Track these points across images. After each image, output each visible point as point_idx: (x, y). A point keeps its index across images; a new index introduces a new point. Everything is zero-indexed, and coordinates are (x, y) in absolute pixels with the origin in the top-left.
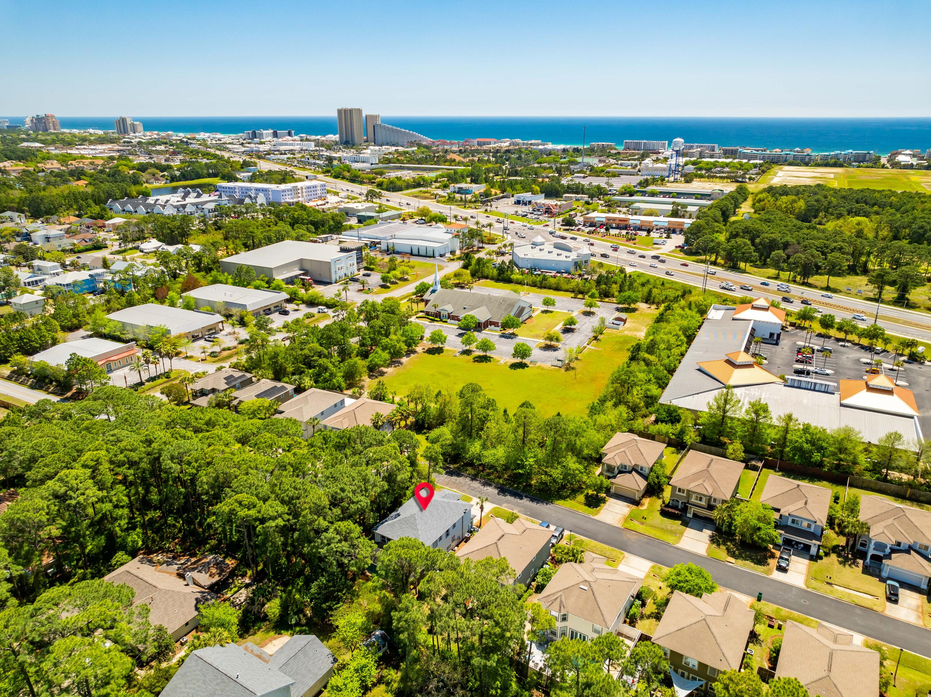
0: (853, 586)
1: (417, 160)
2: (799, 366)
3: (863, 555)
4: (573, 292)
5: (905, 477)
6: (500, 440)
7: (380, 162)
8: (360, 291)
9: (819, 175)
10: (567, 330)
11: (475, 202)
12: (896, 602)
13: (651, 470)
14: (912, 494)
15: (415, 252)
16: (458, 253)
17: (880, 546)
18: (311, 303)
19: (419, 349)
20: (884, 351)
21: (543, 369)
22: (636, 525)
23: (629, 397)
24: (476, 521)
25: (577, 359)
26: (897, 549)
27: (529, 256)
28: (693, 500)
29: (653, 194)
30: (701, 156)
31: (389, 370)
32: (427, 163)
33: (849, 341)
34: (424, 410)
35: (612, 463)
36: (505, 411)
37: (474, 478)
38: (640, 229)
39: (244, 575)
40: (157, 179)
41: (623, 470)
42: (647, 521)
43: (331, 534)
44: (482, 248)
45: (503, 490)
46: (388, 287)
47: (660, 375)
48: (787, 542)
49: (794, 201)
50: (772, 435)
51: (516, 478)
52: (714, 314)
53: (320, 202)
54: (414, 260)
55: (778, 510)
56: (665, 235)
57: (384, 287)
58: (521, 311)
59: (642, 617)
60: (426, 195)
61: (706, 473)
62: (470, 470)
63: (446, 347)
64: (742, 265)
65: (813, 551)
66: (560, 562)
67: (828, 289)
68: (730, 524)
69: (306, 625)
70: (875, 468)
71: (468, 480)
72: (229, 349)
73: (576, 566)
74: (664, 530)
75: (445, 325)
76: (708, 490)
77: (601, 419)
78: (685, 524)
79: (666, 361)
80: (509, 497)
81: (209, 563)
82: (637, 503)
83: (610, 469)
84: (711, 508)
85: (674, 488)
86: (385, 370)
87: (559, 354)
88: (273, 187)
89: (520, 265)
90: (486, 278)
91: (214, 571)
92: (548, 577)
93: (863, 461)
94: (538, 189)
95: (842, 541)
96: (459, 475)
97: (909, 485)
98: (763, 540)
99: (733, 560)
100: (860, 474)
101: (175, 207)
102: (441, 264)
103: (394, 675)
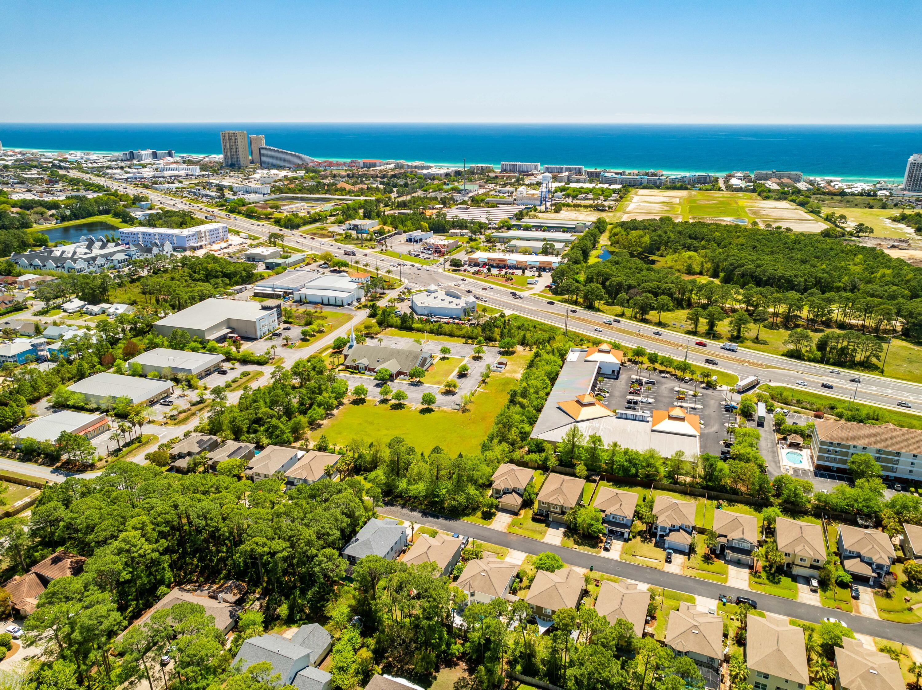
0: (647, 555)
1: (308, 190)
2: (630, 397)
3: (654, 535)
4: (464, 337)
5: (688, 479)
6: (420, 477)
7: (272, 192)
8: (285, 345)
9: (666, 200)
10: (462, 375)
11: (371, 240)
12: (670, 562)
13: (525, 490)
14: (691, 491)
15: (326, 302)
16: (363, 300)
17: (663, 529)
18: (245, 361)
19: (345, 401)
20: (692, 379)
21: (445, 412)
22: (516, 530)
23: (509, 436)
24: (409, 538)
25: (471, 402)
26: (673, 529)
27: (426, 305)
28: (552, 509)
29: (527, 229)
30: (569, 181)
31: (325, 422)
32: (318, 192)
33: (668, 373)
34: (360, 456)
35: (499, 488)
36: (422, 454)
37: (403, 506)
38: (517, 268)
39: (254, 592)
40: (46, 220)
41: (506, 492)
42: (524, 526)
43: (320, 558)
44: (384, 293)
45: (425, 514)
46: (308, 340)
47: (531, 415)
48: (611, 532)
49: (641, 236)
50: (605, 457)
51: (433, 504)
52: (572, 357)
53: (224, 245)
54: (326, 310)
55: (604, 511)
56: (537, 274)
57: (304, 340)
58: (424, 361)
59: (520, 589)
60: (324, 232)
61: (559, 490)
62: (400, 501)
63: (367, 398)
64: (596, 304)
65: (626, 536)
66: (468, 560)
67: (659, 324)
68: (576, 524)
69: (306, 619)
70: (670, 476)
71: (399, 508)
72: (184, 411)
73: (478, 561)
74: (534, 531)
75: (363, 376)
76: (561, 501)
77: (490, 455)
78: (548, 525)
79: (535, 403)
80: (430, 518)
81: (230, 586)
82: (516, 514)
83: (498, 491)
84: (563, 513)
85: (539, 502)
86: (321, 422)
87: (456, 398)
88: (175, 231)
89: (419, 312)
90: (392, 326)
91: (236, 591)
92: (460, 570)
93: (663, 471)
94: (427, 225)
95: (644, 527)
96: (392, 505)
97: (691, 485)
98: (595, 532)
99: (577, 547)
100: (660, 480)
101: (85, 260)
102: (350, 312)
103: (371, 642)
